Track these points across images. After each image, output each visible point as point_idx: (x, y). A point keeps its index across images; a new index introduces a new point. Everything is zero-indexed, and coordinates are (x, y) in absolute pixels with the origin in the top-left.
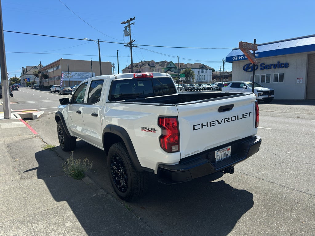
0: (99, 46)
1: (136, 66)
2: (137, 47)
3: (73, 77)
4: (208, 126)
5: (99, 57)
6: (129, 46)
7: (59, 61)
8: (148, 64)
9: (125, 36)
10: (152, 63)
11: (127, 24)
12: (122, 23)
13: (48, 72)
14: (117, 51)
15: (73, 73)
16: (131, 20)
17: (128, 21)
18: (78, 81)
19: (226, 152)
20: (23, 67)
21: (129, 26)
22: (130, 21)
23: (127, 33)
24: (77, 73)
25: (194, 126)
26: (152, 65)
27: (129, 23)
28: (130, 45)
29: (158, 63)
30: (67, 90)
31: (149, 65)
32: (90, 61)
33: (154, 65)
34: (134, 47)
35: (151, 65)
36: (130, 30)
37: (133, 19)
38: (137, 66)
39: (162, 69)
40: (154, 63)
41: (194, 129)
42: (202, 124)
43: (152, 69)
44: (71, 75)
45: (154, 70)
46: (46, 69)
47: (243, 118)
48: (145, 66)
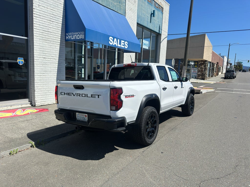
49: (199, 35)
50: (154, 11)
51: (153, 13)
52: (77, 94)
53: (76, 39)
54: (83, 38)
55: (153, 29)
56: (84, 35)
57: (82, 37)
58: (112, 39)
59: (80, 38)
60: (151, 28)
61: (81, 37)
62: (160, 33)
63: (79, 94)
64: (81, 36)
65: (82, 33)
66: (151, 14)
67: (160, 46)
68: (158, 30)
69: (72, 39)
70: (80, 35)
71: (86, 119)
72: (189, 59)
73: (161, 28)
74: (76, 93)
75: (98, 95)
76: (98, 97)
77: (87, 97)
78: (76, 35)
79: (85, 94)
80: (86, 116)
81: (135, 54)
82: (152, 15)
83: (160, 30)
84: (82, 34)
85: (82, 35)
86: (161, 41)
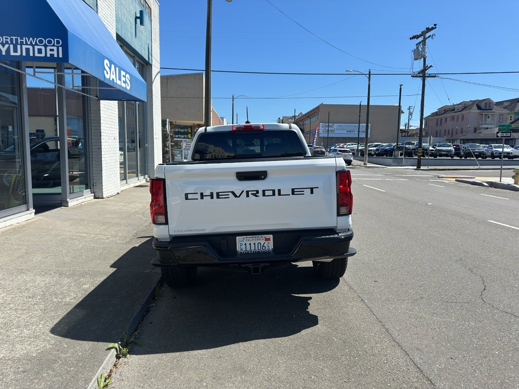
0: (369, 80)
1: (452, 110)
2: (435, 76)
3: (336, 132)
4: (212, 198)
5: (367, 98)
6: (420, 77)
7: (318, 107)
8: (477, 105)
9: (415, 60)
10: (486, 104)
11: (421, 39)
12: (411, 39)
13: (303, 124)
14: (401, 85)
15: (336, 125)
16: (428, 30)
17: (423, 34)
18: (342, 138)
19: (262, 242)
20: (279, 118)
21: (424, 42)
22: (427, 32)
23: (419, 54)
24: (342, 124)
25: (186, 195)
26: (486, 107)
27: (423, 36)
28: (423, 74)
29: (498, 104)
30: (318, 151)
31: (479, 108)
32: (359, 104)
33: (490, 106)
34: (429, 78)
35: (483, 107)
36: (424, 49)
37: (433, 29)
38: (454, 109)
39: (508, 114)
40: (490, 104)
41: (187, 198)
42: (202, 194)
43: (486, 115)
44: (333, 129)
45: (488, 117)
46: (301, 120)
47: (293, 194)
48: (470, 109)
49: (191, 75)
50: (141, 12)
51: (138, 15)
52: (247, 192)
53: (31, 54)
54: (61, 56)
55: (140, 52)
56: (60, 49)
57: (55, 53)
58: (109, 65)
59: (48, 56)
60: (137, 49)
61: (52, 53)
62: (150, 62)
63: (255, 192)
64: (52, 50)
65: (54, 41)
66: (136, 18)
67: (152, 90)
68: (147, 54)
69: (12, 53)
70: (46, 46)
71: (270, 245)
72: (177, 121)
73: (150, 52)
74: (243, 191)
75: (312, 189)
76: (312, 193)
77: (279, 194)
78: (31, 44)
79: (274, 191)
80: (269, 239)
81: (117, 105)
82: (138, 21)
83: (150, 56)
84: (54, 45)
85: (55, 48)
86: (153, 79)
